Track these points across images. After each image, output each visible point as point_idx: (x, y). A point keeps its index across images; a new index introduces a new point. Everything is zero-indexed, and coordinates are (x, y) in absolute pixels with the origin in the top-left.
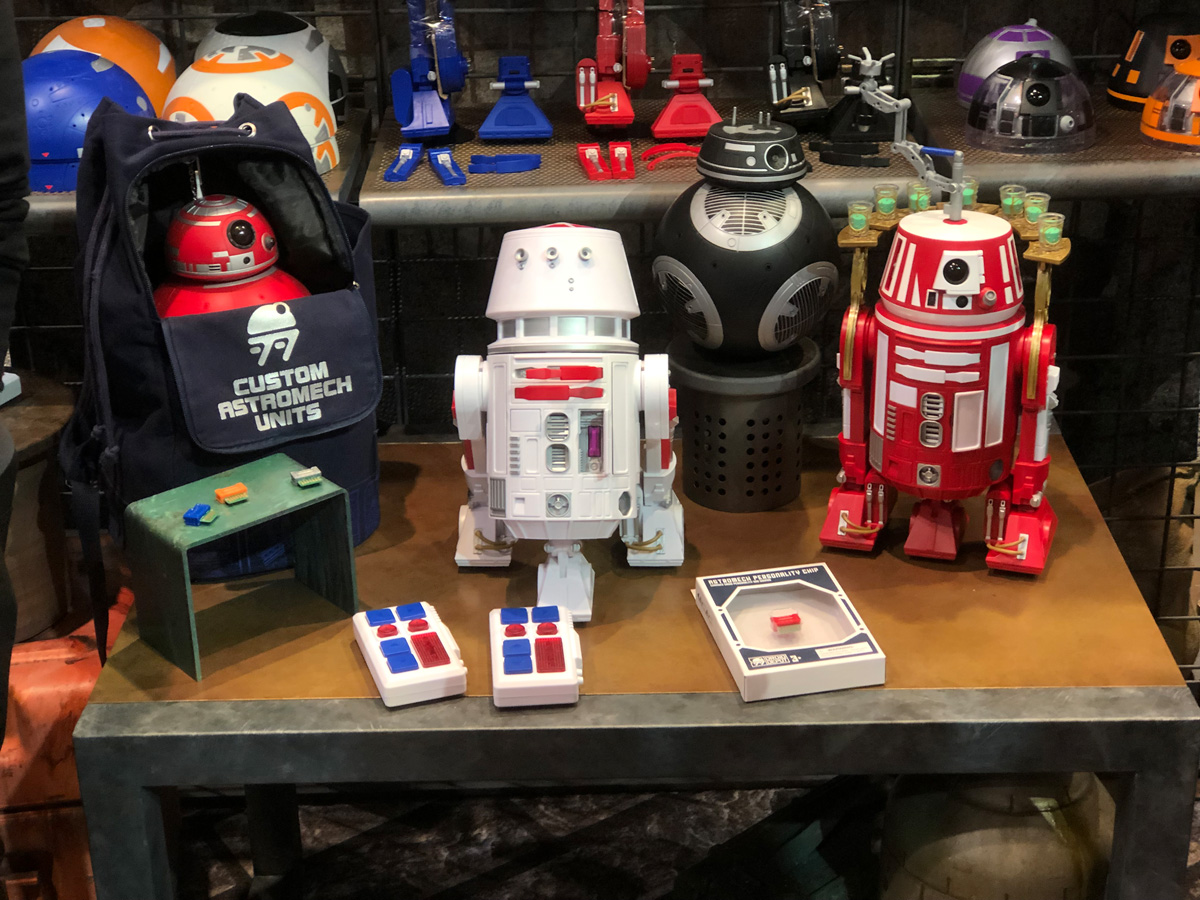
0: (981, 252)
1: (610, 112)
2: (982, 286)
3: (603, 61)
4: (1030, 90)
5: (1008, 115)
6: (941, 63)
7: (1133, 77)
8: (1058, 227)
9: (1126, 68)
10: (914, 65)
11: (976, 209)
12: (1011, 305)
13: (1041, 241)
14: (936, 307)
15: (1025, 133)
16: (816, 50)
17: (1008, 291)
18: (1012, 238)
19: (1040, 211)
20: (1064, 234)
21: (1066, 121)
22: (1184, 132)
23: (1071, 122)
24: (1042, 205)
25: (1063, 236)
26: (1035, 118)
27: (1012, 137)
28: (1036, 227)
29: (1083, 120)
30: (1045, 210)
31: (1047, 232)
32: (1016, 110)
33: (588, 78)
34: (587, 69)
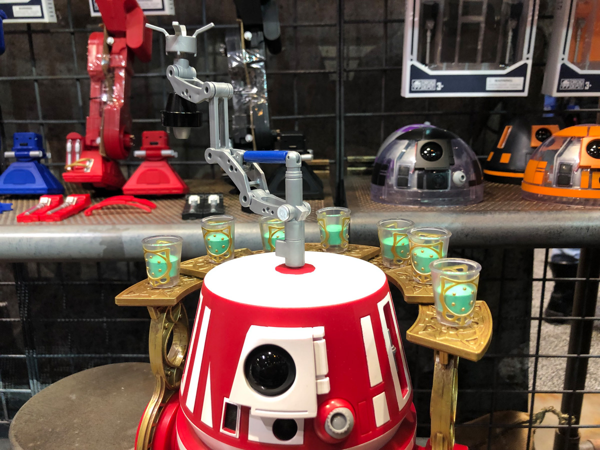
0: (320, 331)
1: (83, 172)
2: (322, 400)
3: (89, 137)
4: (423, 148)
5: (404, 172)
6: (367, 160)
7: (505, 158)
8: (469, 283)
9: (499, 153)
10: (349, 161)
11: (348, 252)
12: (386, 427)
13: (439, 307)
14: (236, 435)
15: (420, 186)
16: (254, 129)
17: (379, 402)
18: (388, 298)
19: (435, 255)
20: (480, 295)
21: (458, 176)
22: (571, 186)
23: (463, 177)
24: (437, 247)
25: (478, 299)
26: (429, 172)
27: (409, 190)
28: (429, 281)
29: (473, 177)
30: (444, 253)
31: (449, 293)
32: (412, 166)
33: (73, 147)
34: (74, 141)
